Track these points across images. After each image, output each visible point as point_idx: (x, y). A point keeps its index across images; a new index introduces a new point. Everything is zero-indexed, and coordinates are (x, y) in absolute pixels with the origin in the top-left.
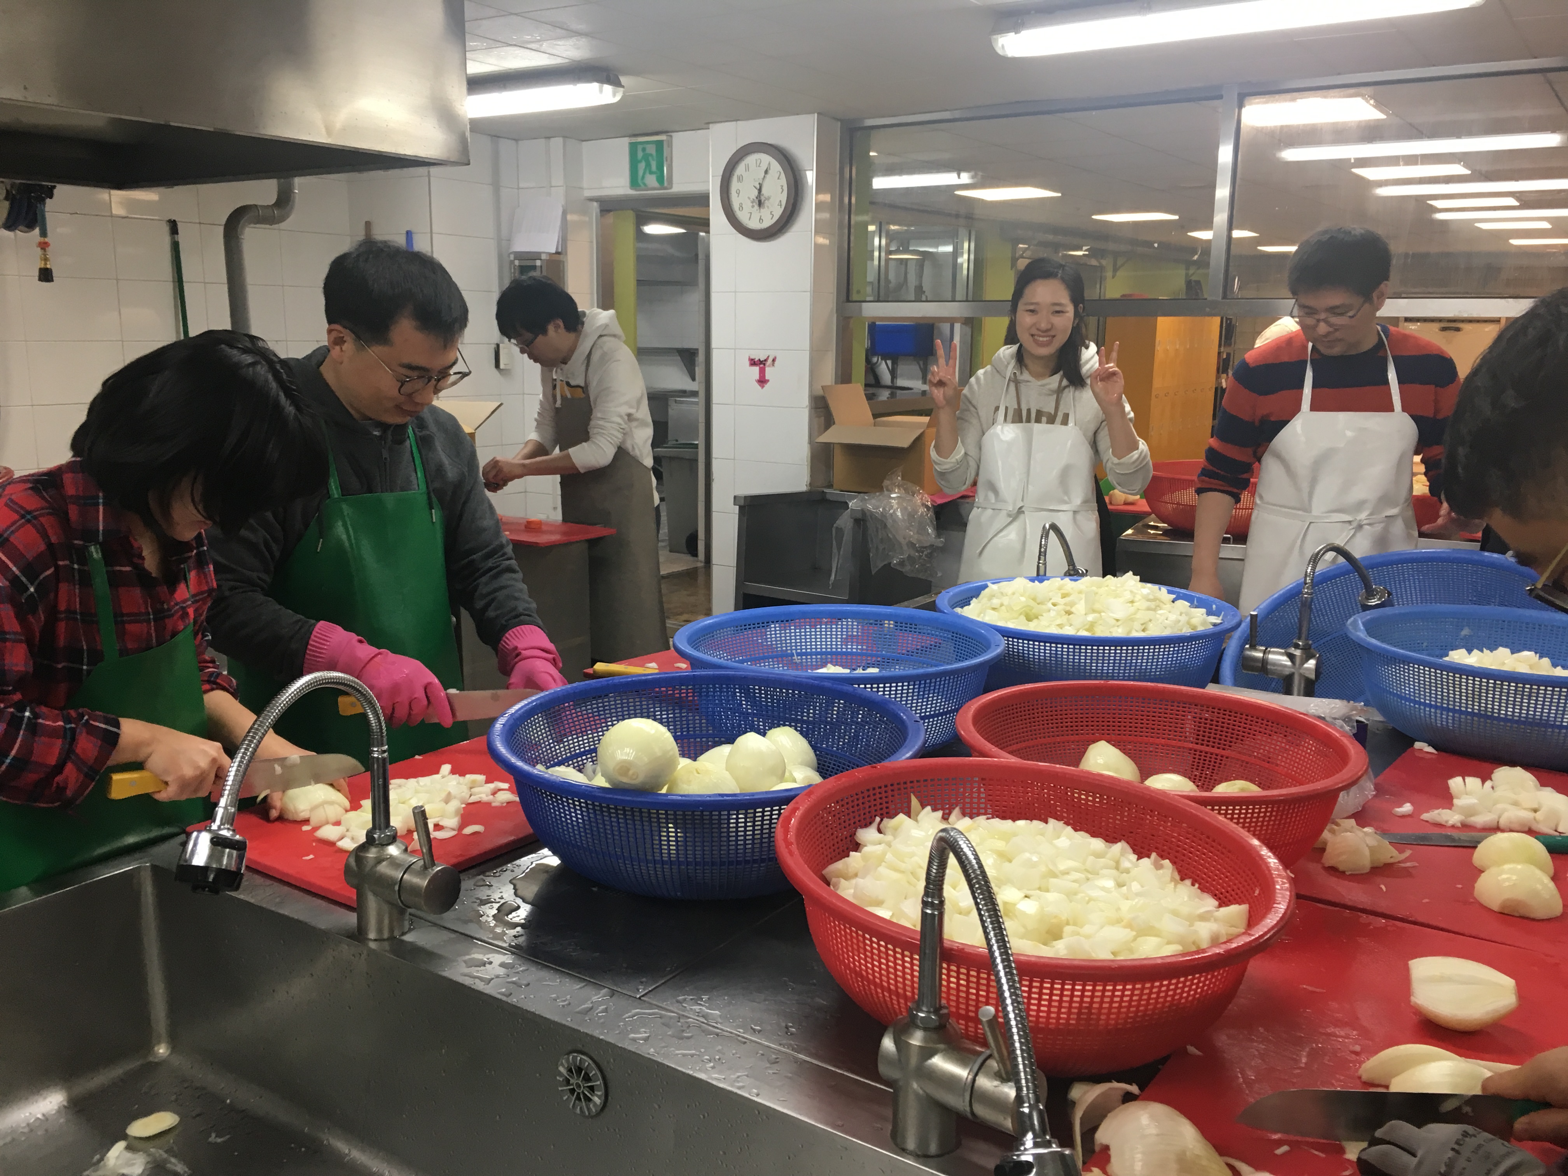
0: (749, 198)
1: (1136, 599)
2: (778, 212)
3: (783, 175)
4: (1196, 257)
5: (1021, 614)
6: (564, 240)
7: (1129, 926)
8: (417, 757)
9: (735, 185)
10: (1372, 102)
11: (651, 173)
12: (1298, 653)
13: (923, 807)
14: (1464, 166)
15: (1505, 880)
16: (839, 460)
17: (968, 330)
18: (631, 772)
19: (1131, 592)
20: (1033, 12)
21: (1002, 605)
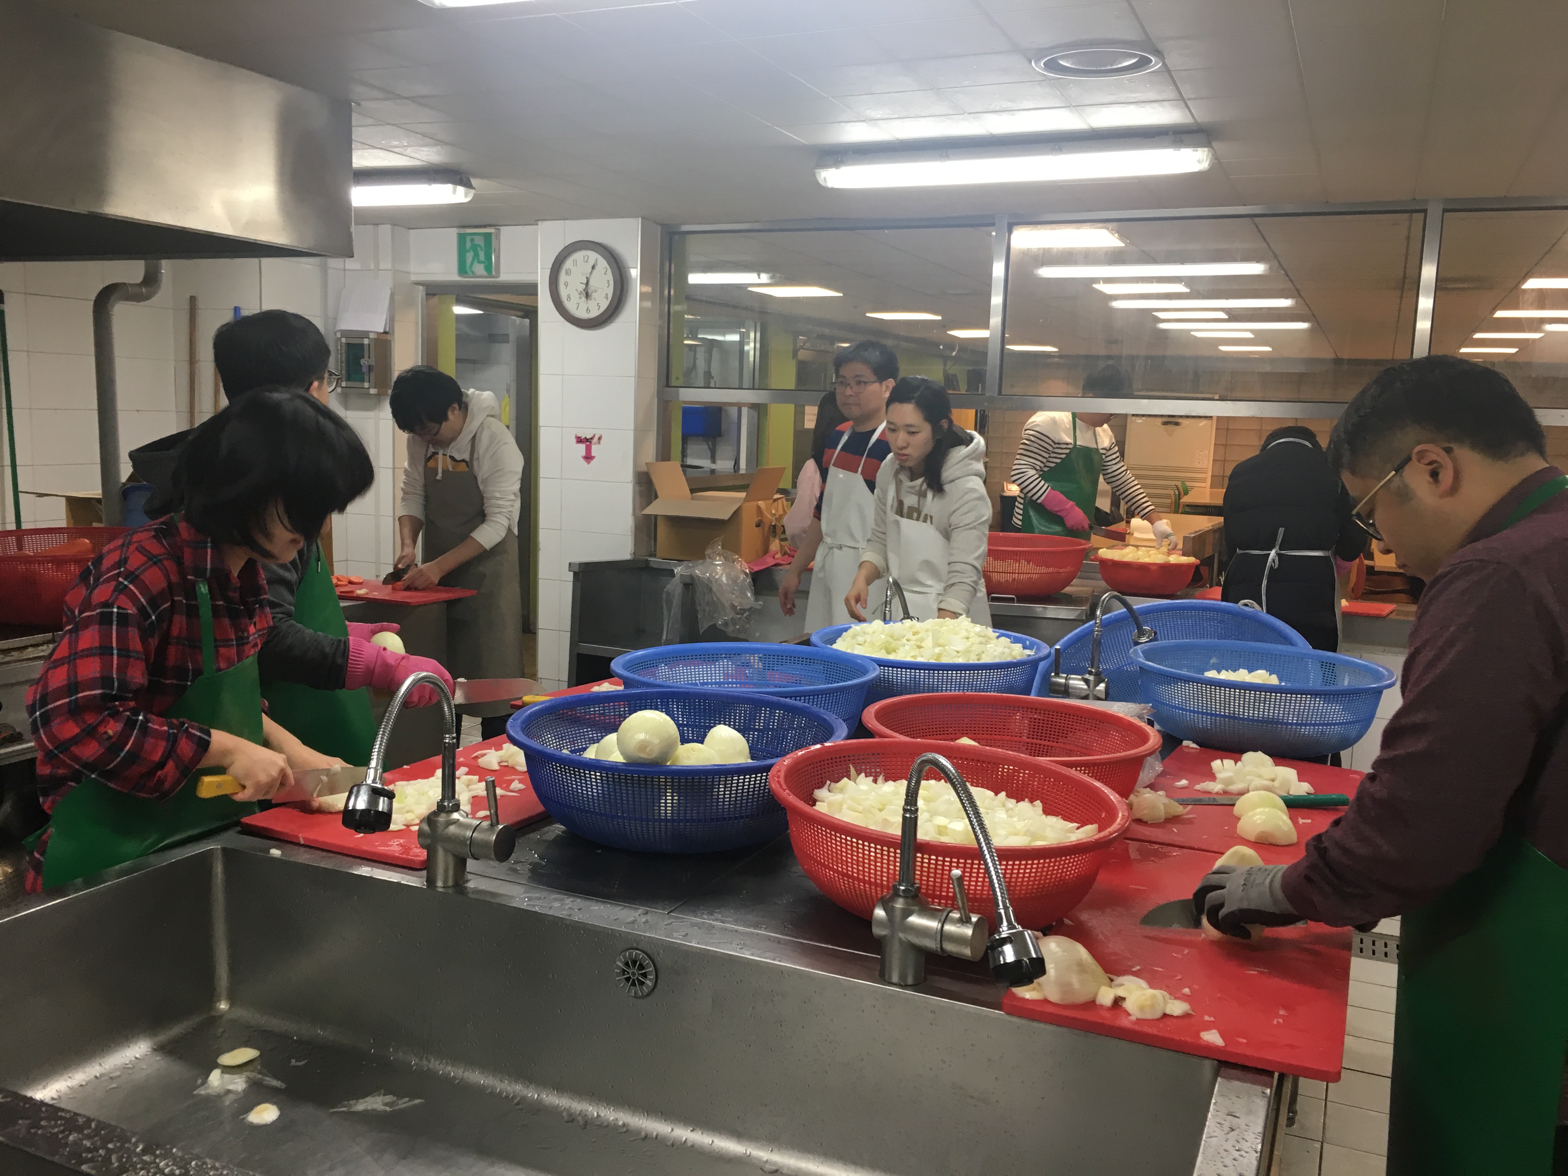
0: (577, 290)
1: (971, 636)
2: (605, 304)
3: (609, 271)
4: (954, 354)
5: (881, 649)
6: (391, 320)
7: (1025, 834)
8: (405, 767)
9: (563, 278)
10: (1116, 235)
11: (479, 262)
12: (1091, 678)
13: (859, 774)
14: (1184, 285)
15: (1257, 820)
16: (662, 531)
17: (755, 414)
18: (648, 749)
19: (967, 630)
20: (850, 152)
21: (865, 642)
